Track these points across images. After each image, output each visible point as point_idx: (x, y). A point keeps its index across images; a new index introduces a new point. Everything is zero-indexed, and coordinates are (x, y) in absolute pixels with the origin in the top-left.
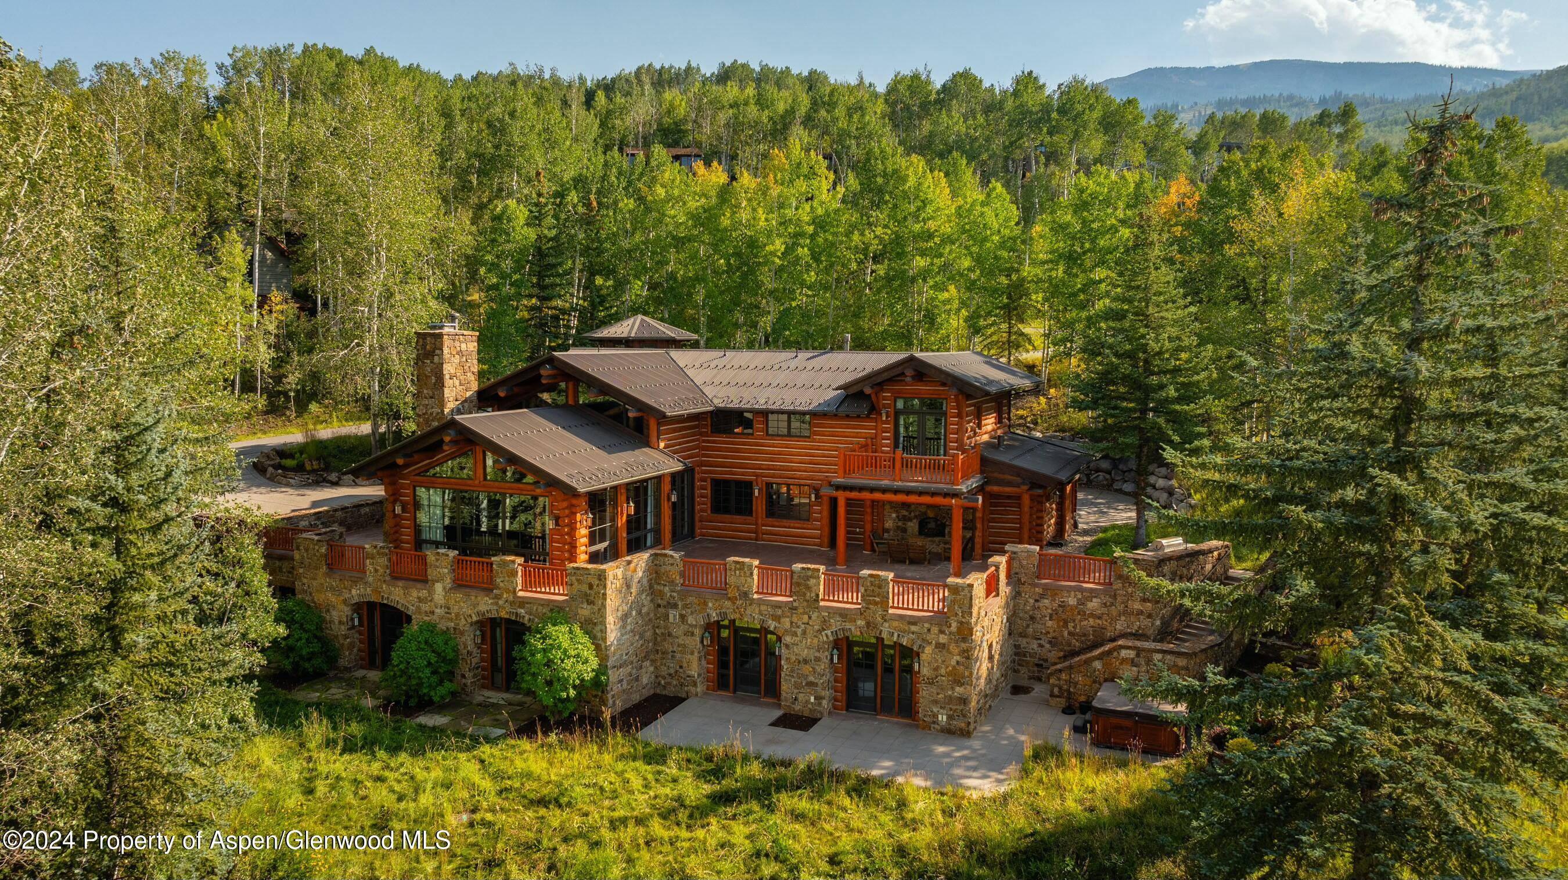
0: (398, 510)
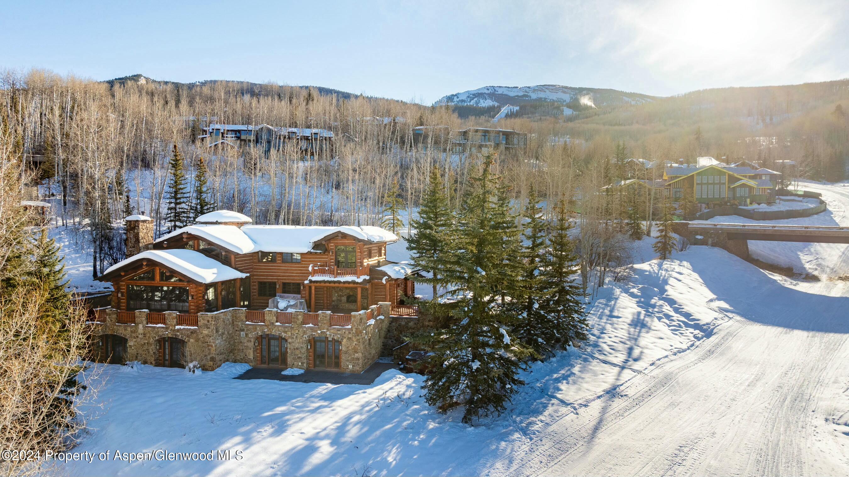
0: (119, 295)
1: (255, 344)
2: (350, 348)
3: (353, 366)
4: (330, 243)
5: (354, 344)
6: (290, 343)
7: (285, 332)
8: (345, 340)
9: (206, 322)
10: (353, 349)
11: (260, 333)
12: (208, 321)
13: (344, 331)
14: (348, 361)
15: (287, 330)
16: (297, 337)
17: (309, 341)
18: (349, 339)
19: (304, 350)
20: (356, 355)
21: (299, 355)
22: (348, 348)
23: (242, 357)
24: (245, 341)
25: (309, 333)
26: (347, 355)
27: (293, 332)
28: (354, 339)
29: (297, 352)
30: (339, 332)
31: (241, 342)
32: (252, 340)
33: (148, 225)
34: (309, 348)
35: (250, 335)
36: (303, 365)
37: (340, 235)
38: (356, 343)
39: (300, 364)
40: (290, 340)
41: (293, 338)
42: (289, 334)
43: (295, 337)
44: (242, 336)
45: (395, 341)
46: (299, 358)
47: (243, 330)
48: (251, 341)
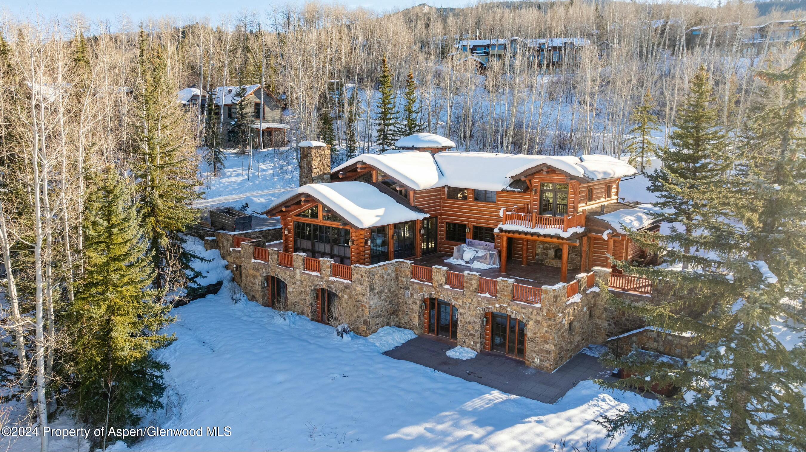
0: (286, 232)
1: (421, 308)
2: (538, 335)
3: (542, 360)
4: (534, 178)
5: (544, 331)
6: (461, 314)
7: (456, 299)
8: (531, 323)
9: (359, 277)
10: (542, 337)
11: (426, 296)
12: (362, 276)
13: (531, 310)
14: (534, 351)
15: (457, 296)
16: (469, 308)
17: (486, 316)
18: (537, 322)
19: (478, 326)
20: (546, 345)
21: (472, 332)
22: (535, 334)
23: (406, 321)
24: (410, 302)
25: (485, 305)
26: (533, 344)
27: (465, 300)
28: (544, 323)
29: (470, 327)
30: (524, 311)
31: (406, 303)
32: (418, 302)
33: (323, 152)
34: (485, 324)
35: (415, 296)
36: (476, 346)
37: (545, 169)
38: (546, 329)
39: (472, 343)
40: (461, 310)
41: (465, 308)
42: (460, 301)
43: (467, 307)
44: (406, 295)
45: (613, 325)
46: (471, 335)
47: (408, 289)
48: (416, 304)
